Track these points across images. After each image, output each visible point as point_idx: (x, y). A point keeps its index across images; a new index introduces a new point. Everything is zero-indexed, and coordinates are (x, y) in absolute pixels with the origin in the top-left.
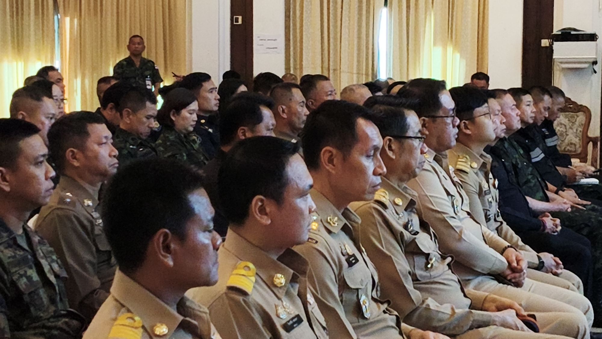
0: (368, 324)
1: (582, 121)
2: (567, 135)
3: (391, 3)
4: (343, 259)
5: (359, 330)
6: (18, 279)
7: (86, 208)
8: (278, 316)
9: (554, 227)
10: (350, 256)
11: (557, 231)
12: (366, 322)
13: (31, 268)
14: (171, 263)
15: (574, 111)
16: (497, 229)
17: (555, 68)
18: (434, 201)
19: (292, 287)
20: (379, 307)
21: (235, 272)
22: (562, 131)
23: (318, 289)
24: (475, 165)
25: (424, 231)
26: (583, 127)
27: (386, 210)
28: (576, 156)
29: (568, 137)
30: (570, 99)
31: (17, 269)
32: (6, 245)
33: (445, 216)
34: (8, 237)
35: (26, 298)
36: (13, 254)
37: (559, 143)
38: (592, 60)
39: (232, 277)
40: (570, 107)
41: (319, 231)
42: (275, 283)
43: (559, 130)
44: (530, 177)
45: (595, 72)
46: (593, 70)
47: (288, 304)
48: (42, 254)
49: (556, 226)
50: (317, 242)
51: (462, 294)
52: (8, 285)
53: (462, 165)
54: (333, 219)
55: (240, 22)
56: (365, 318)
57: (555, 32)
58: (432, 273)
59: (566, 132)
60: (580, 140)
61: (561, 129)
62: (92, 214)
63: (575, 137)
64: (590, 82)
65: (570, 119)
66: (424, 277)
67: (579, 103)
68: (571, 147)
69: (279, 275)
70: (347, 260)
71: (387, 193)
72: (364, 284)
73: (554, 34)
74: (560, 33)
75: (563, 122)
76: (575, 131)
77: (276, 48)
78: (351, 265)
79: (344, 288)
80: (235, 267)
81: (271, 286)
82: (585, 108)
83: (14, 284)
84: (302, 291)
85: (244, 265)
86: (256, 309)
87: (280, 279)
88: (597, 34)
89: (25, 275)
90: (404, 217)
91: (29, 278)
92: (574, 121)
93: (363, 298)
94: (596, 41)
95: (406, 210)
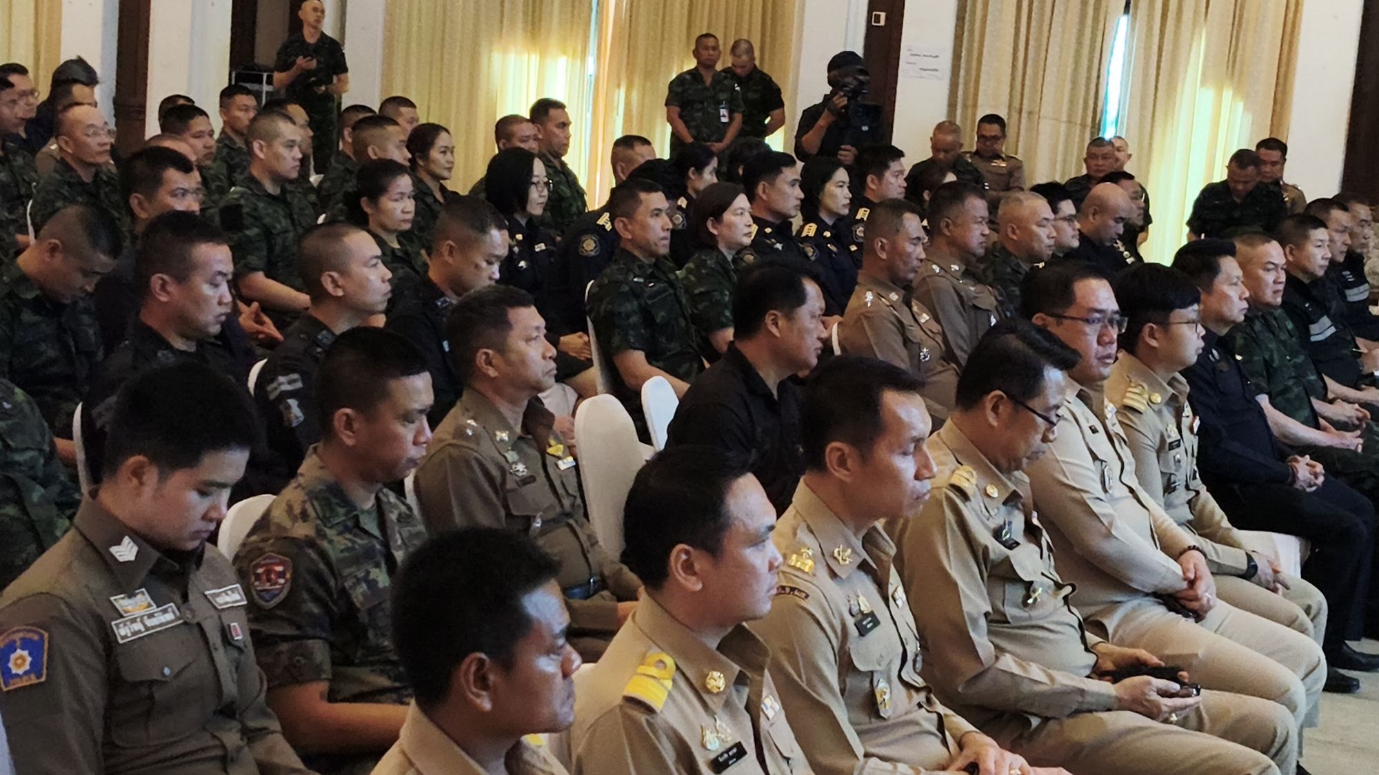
0: (886, 727)
3: (1136, 7)
4: (850, 622)
5: (867, 736)
6: (354, 586)
7: (498, 445)
8: (704, 746)
9: (1312, 477)
10: (865, 616)
11: (1315, 484)
12: (884, 724)
13: (377, 565)
14: (487, 705)
16: (1189, 502)
18: (1070, 472)
19: (737, 691)
20: (910, 697)
21: (642, 669)
23: (803, 671)
24: (1157, 398)
25: (1030, 541)
27: (967, 503)
31: (353, 569)
32: (341, 528)
33: (1085, 496)
34: (346, 514)
35: (364, 618)
36: (350, 544)
39: (636, 678)
41: (814, 575)
42: (709, 687)
44: (1290, 383)
47: (724, 725)
48: (399, 542)
49: (1316, 476)
50: (807, 596)
51: (1082, 647)
52: (335, 596)
53: (1132, 399)
54: (844, 551)
55: (882, 23)
56: (880, 717)
58: (1034, 613)
62: (506, 455)
66: (1020, 619)
69: (716, 674)
70: (858, 625)
71: (974, 473)
72: (884, 663)
77: (936, 70)
78: (863, 631)
79: (848, 670)
80: (642, 660)
81: (700, 692)
83: (344, 593)
84: (754, 698)
85: (657, 659)
86: (668, 737)
87: (717, 681)
89: (366, 579)
90: (999, 516)
91: (372, 584)
93: (882, 685)
95: (1005, 503)
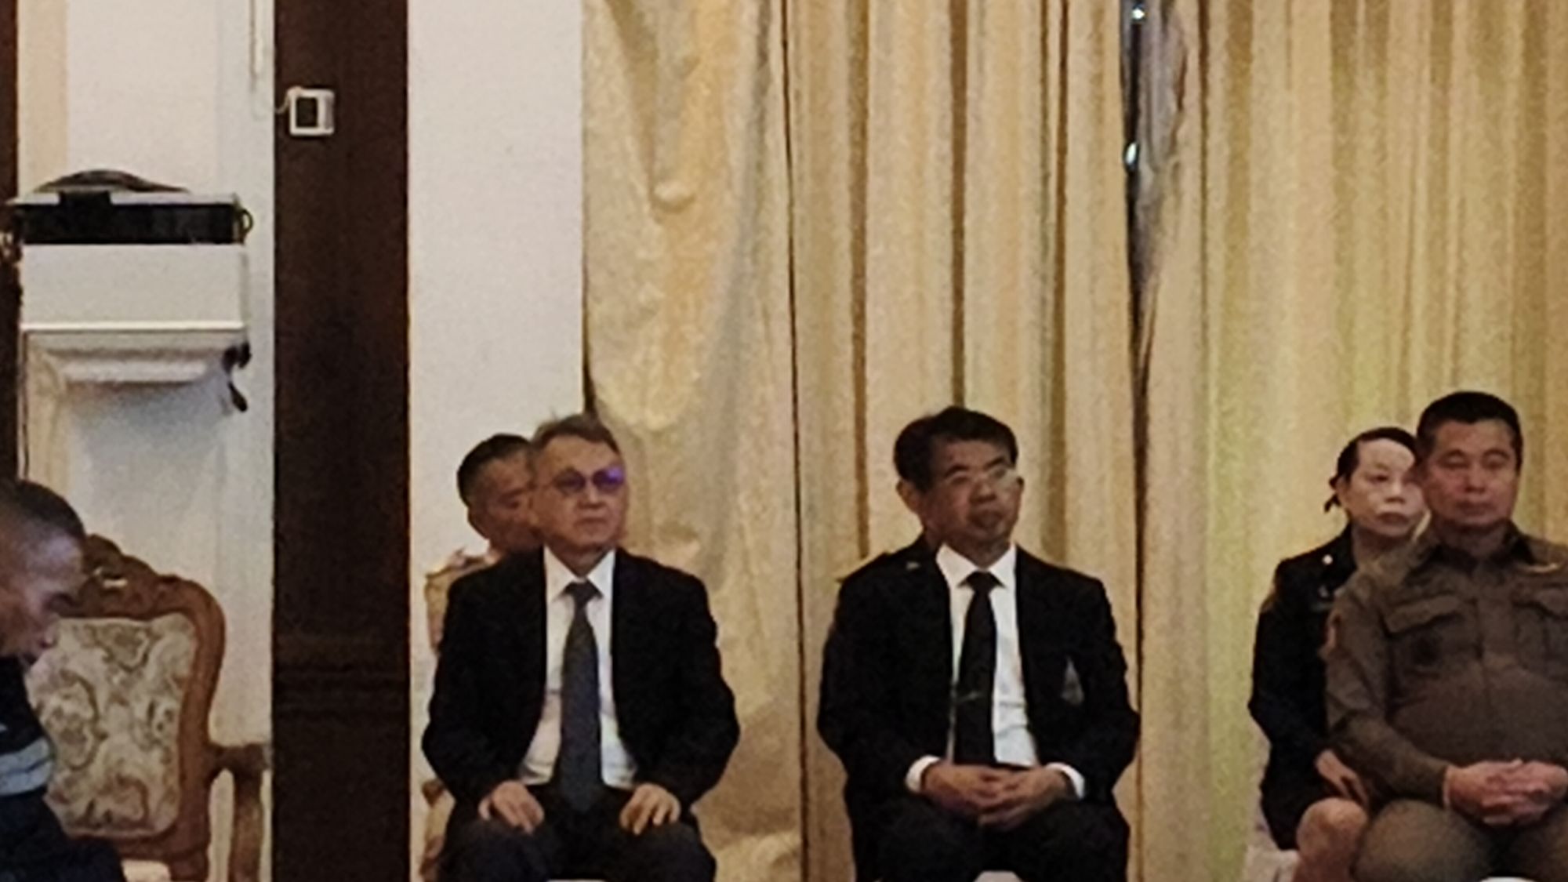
1: (175, 660)
2: (102, 737)
15: (135, 608)
17: (31, 386)
22: (75, 716)
26: (180, 693)
28: (149, 848)
29: (104, 747)
30: (110, 546)
37: (60, 778)
38: (222, 344)
40: (114, 591)
43: (58, 713)
45: (241, 405)
46: (227, 394)
57: (27, 194)
59: (96, 718)
60: (166, 761)
61: (68, 707)
63: (142, 748)
64: (212, 456)
65: (117, 649)
67: (161, 568)
68: (121, 801)
73: (27, 207)
74: (53, 198)
75: (75, 667)
76: (140, 711)
82: (190, 595)
88: (245, 205)
92: (132, 662)
94: (241, 241)
